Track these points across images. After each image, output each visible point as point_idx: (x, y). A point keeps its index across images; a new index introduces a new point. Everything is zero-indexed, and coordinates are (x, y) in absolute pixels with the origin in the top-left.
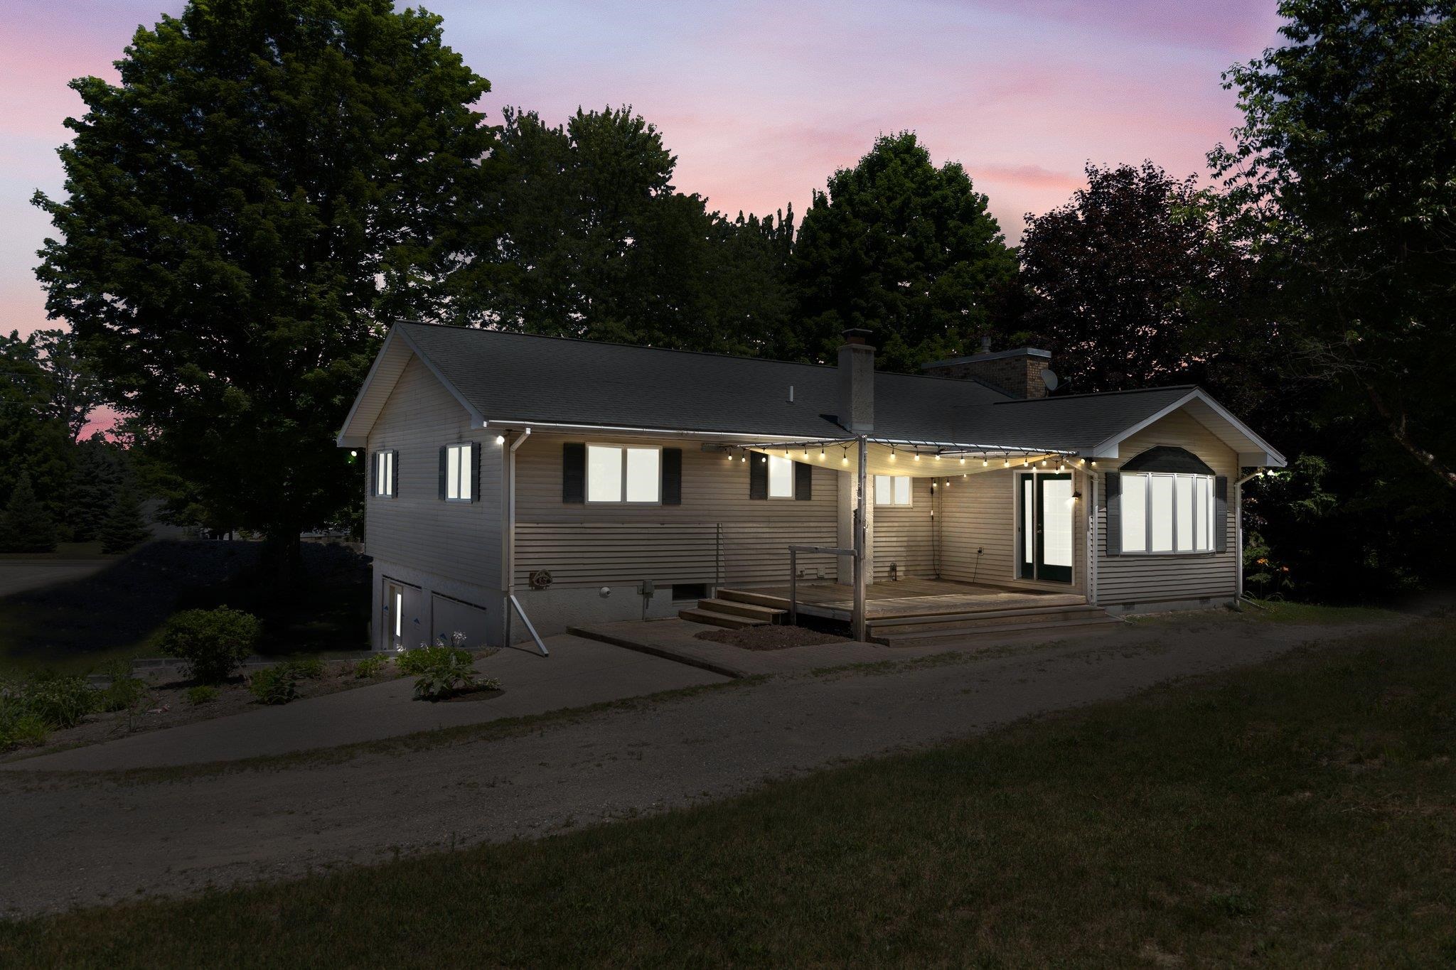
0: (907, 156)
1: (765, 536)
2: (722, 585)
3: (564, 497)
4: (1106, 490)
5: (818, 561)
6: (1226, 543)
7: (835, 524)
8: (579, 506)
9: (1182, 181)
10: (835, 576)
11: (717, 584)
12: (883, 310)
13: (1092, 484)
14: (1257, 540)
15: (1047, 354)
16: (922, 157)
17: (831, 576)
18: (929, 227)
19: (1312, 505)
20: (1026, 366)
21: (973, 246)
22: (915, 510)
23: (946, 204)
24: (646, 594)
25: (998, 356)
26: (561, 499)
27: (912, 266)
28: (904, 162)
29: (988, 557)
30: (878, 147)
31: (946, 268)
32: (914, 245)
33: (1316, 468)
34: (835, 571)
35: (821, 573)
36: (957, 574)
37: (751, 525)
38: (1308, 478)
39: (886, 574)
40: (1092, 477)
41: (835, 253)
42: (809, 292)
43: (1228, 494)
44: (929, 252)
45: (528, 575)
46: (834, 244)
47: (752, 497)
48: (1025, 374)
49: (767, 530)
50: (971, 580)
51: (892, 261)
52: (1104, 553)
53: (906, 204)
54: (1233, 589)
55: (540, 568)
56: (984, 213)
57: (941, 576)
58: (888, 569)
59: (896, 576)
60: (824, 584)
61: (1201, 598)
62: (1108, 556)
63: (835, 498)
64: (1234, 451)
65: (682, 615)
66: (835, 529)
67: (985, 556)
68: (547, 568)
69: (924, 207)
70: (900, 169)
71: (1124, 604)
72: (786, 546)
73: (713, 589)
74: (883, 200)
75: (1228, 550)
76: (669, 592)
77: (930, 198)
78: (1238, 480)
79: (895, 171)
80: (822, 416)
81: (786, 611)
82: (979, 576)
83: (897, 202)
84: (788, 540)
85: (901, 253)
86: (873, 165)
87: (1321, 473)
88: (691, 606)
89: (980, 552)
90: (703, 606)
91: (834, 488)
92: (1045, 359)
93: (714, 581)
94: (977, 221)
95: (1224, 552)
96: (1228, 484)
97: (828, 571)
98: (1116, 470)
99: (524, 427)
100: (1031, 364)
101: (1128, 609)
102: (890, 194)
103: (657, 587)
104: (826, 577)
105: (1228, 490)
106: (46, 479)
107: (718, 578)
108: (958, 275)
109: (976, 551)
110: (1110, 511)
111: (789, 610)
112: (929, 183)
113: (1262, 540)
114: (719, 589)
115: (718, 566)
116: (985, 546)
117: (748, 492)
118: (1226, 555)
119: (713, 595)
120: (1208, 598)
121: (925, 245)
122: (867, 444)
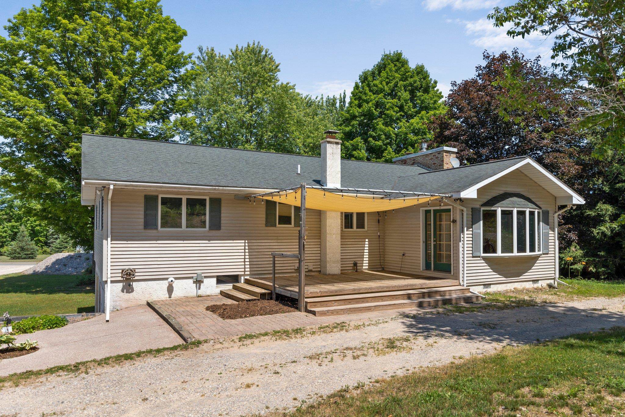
0: (397, 63)
1: (275, 247)
2: (247, 275)
3: (145, 226)
4: (472, 218)
5: (309, 261)
6: (548, 249)
7: (319, 240)
8: (155, 231)
9: (532, 60)
10: (319, 269)
11: (244, 275)
12: (383, 137)
13: (463, 214)
14: (576, 247)
15: (455, 150)
16: (405, 63)
17: (316, 270)
18: (406, 95)
19: (605, 229)
20: (443, 157)
21: (429, 104)
22: (369, 232)
23: (415, 85)
24: (198, 282)
25: (430, 152)
26: (143, 227)
27: (398, 114)
28: (395, 65)
29: (408, 258)
30: (382, 60)
31: (415, 116)
32: (399, 104)
33: (607, 210)
34: (319, 266)
35: (310, 268)
36: (392, 267)
37: (266, 241)
38: (603, 216)
39: (351, 268)
40: (463, 211)
41: (360, 110)
42: (347, 129)
43: (550, 221)
44: (406, 107)
45: (120, 271)
46: (360, 106)
47: (266, 226)
48: (443, 161)
49: (277, 244)
50: (399, 271)
51: (388, 112)
52: (471, 255)
53: (396, 85)
54: (553, 275)
55: (127, 267)
56: (435, 89)
57: (385, 269)
58: (352, 265)
59: (357, 269)
60: (313, 274)
61: (533, 281)
62: (473, 257)
63: (319, 226)
64: (553, 195)
65: (222, 293)
66: (319, 243)
67: (406, 258)
68: (132, 267)
69: (405, 86)
70: (394, 69)
71: (483, 285)
72: (270, 253)
73: (242, 278)
74: (384, 83)
75: (550, 252)
76: (214, 280)
77: (407, 82)
78: (556, 212)
79: (391, 70)
80: (314, 181)
81: (269, 292)
82: (404, 269)
83: (392, 85)
84: (271, 250)
85: (393, 108)
86: (381, 68)
87: (609, 213)
88: (228, 287)
89: (404, 255)
90: (235, 288)
91: (319, 220)
92: (453, 153)
93: (243, 273)
94: (432, 92)
95: (547, 254)
96: (550, 215)
97: (315, 267)
98: (478, 206)
99: (109, 185)
100: (446, 155)
101: (487, 287)
102: (388, 80)
103: (206, 277)
104: (314, 270)
105: (550, 218)
106: (38, 228)
107: (245, 271)
108: (422, 118)
109: (401, 254)
110: (474, 231)
111: (272, 291)
112: (407, 74)
113: (578, 247)
114: (246, 277)
115: (245, 265)
116: (406, 252)
117: (264, 223)
118: (549, 255)
119: (242, 281)
120: (538, 280)
121: (404, 104)
122: (306, 189)
